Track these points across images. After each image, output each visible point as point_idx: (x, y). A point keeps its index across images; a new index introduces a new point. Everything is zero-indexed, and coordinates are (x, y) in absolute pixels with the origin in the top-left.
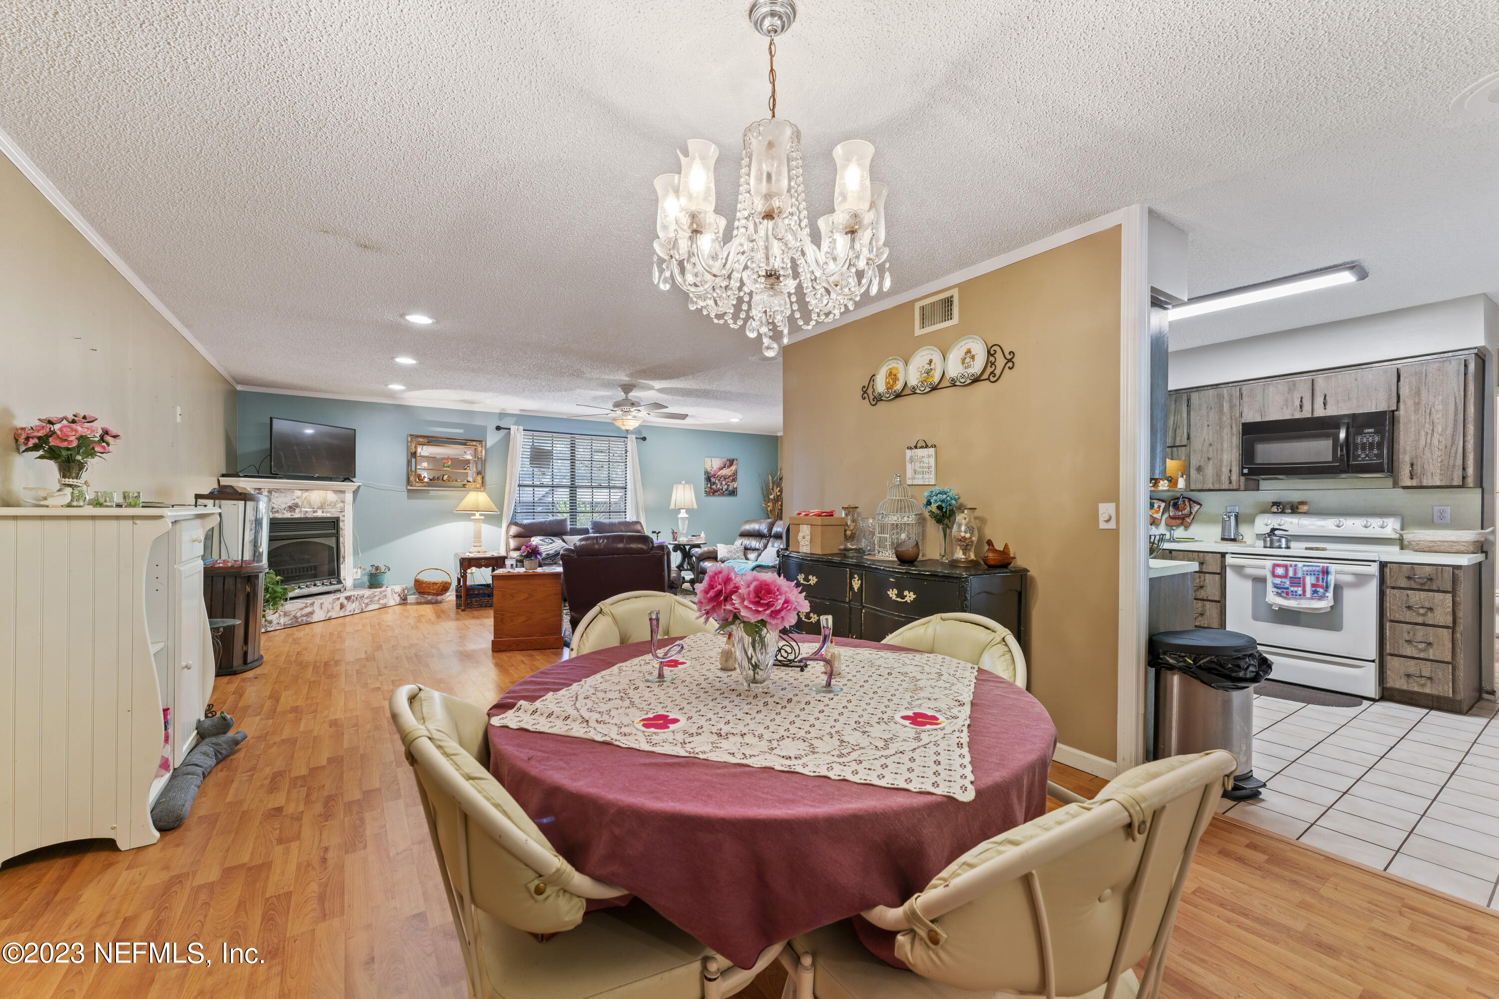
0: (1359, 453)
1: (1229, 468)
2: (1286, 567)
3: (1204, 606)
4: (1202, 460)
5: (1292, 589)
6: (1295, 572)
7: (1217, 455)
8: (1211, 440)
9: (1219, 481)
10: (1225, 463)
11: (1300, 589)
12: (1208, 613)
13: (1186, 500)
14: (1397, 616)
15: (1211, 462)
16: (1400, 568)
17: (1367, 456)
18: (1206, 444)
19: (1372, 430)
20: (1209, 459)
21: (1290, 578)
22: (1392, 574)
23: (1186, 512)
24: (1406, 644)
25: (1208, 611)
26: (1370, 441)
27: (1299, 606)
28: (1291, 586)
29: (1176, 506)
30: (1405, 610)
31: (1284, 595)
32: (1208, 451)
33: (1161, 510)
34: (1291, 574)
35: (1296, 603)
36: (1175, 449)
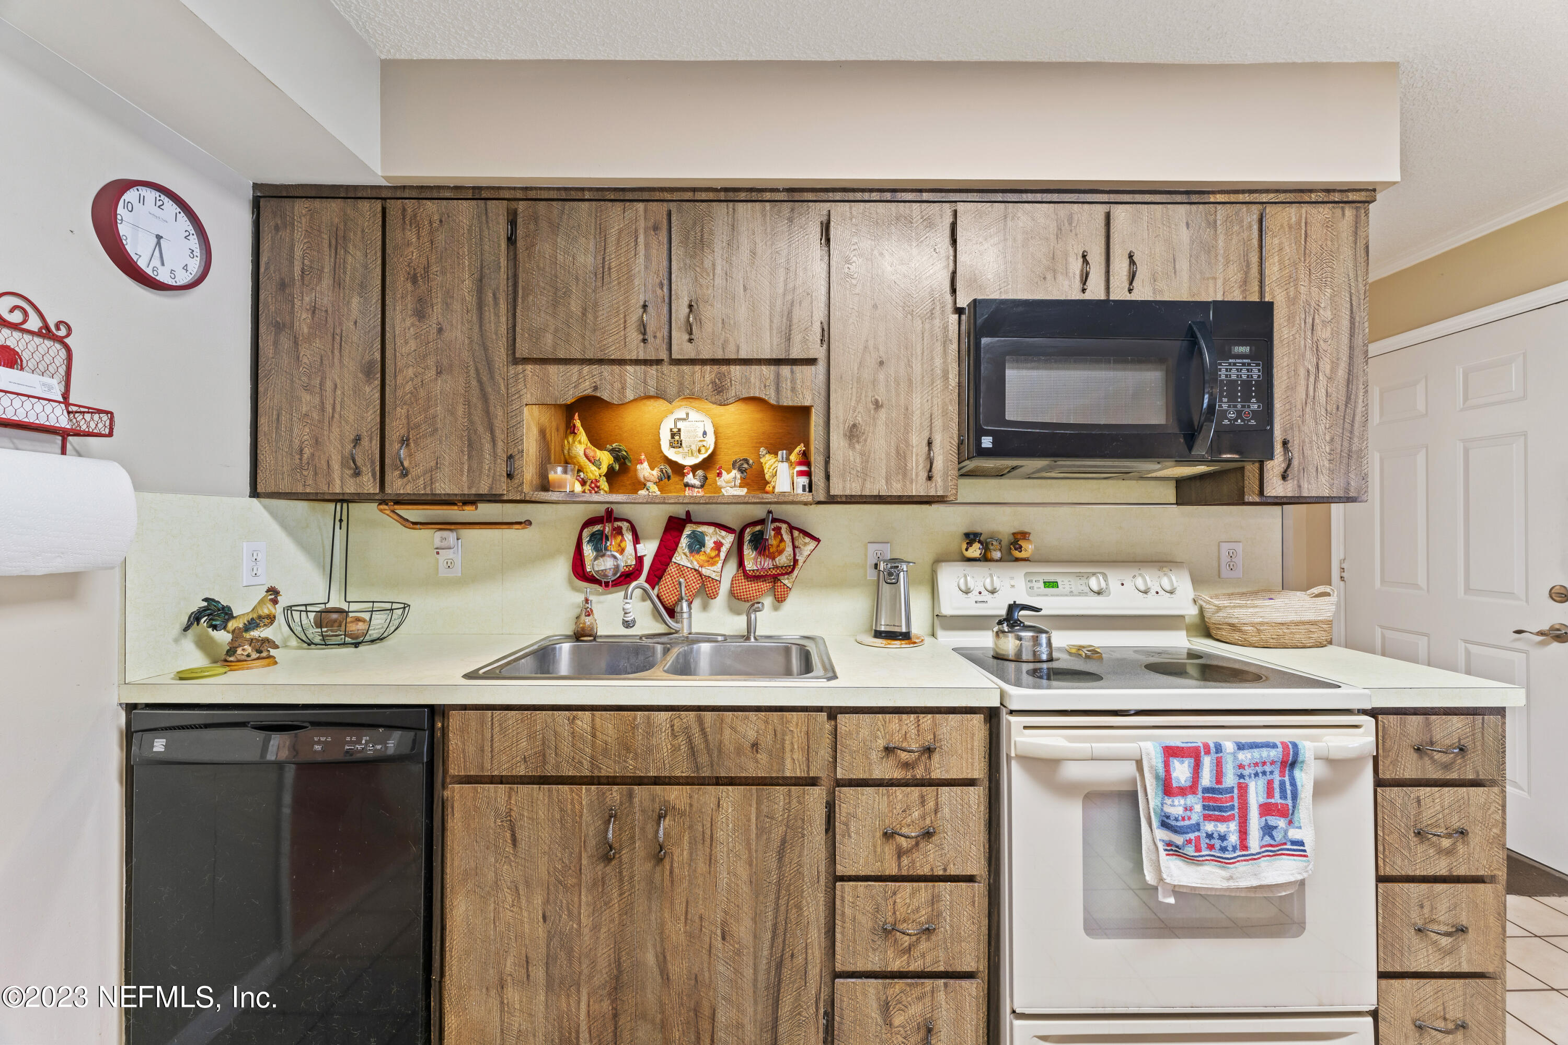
0: (1225, 406)
1: (926, 435)
2: (1194, 754)
3: (934, 900)
4: (860, 408)
5: (1209, 827)
6: (1219, 775)
7: (898, 395)
8: (882, 348)
9: (903, 471)
10: (916, 418)
11: (1233, 826)
12: (945, 928)
13: (784, 527)
14: (1399, 862)
15: (882, 414)
16: (1403, 725)
17: (1239, 414)
18: (871, 361)
19: (1244, 349)
20: (877, 405)
21: (1206, 790)
22: (1388, 743)
23: (783, 559)
24: (1415, 940)
25: (946, 914)
26: (1244, 377)
27: (1232, 884)
28: (1207, 818)
29: (759, 543)
30: (1414, 840)
31: (1190, 850)
32: (874, 382)
33: (723, 555)
34: (1206, 779)
35: (1223, 873)
36: (785, 370)
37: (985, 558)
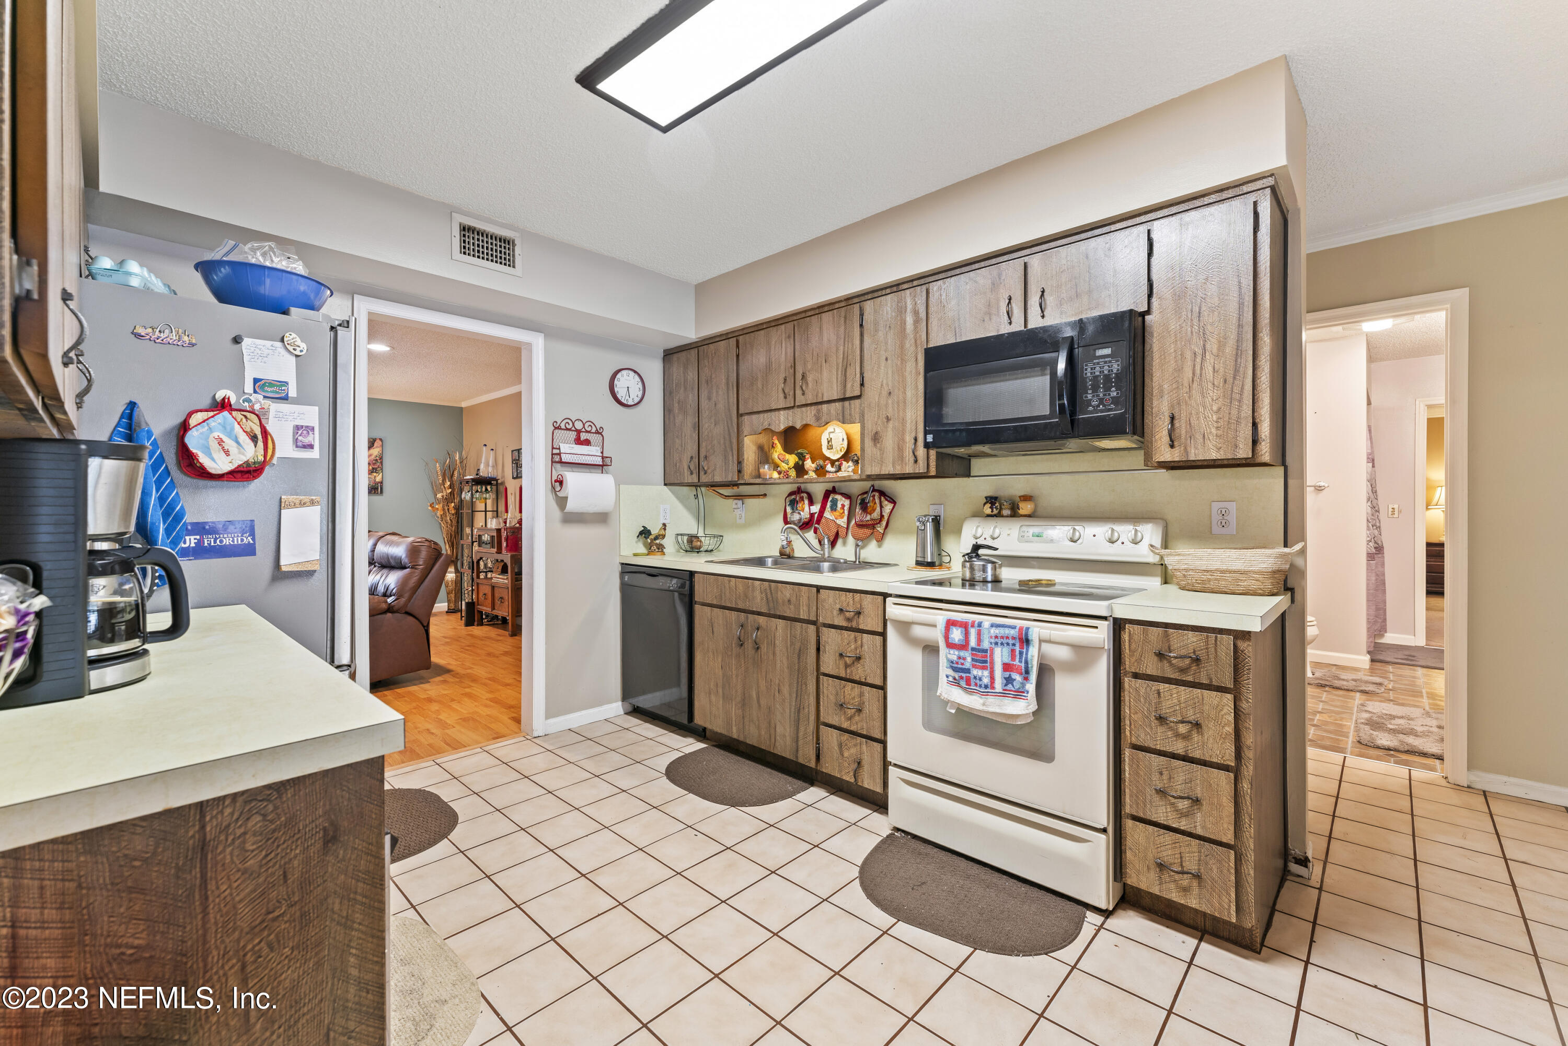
0: (1090, 397)
1: (913, 435)
2: (965, 626)
3: (861, 695)
4: (880, 422)
5: (975, 672)
6: (979, 640)
7: (899, 411)
8: (890, 383)
9: (901, 458)
10: (908, 426)
11: (986, 673)
12: (866, 710)
13: (877, 494)
14: (1142, 736)
15: (891, 424)
16: (1145, 633)
17: (1101, 401)
18: (885, 393)
19: (1107, 351)
20: (888, 419)
21: (973, 649)
22: (1133, 646)
23: (876, 515)
24: (1156, 798)
25: (867, 704)
26: (1106, 372)
27: (985, 708)
28: (974, 666)
29: (864, 507)
30: (1155, 723)
31: (963, 683)
32: (886, 405)
33: (846, 512)
34: (973, 642)
35: (981, 701)
36: (847, 403)
37: (999, 515)
